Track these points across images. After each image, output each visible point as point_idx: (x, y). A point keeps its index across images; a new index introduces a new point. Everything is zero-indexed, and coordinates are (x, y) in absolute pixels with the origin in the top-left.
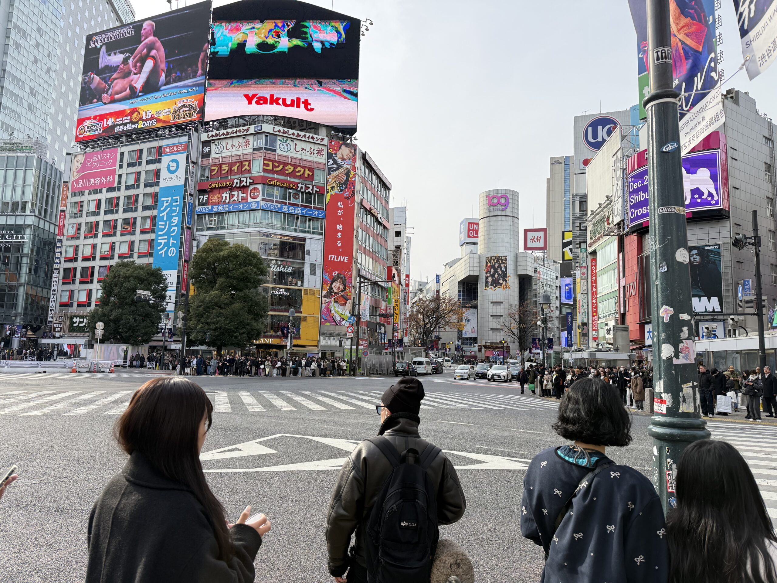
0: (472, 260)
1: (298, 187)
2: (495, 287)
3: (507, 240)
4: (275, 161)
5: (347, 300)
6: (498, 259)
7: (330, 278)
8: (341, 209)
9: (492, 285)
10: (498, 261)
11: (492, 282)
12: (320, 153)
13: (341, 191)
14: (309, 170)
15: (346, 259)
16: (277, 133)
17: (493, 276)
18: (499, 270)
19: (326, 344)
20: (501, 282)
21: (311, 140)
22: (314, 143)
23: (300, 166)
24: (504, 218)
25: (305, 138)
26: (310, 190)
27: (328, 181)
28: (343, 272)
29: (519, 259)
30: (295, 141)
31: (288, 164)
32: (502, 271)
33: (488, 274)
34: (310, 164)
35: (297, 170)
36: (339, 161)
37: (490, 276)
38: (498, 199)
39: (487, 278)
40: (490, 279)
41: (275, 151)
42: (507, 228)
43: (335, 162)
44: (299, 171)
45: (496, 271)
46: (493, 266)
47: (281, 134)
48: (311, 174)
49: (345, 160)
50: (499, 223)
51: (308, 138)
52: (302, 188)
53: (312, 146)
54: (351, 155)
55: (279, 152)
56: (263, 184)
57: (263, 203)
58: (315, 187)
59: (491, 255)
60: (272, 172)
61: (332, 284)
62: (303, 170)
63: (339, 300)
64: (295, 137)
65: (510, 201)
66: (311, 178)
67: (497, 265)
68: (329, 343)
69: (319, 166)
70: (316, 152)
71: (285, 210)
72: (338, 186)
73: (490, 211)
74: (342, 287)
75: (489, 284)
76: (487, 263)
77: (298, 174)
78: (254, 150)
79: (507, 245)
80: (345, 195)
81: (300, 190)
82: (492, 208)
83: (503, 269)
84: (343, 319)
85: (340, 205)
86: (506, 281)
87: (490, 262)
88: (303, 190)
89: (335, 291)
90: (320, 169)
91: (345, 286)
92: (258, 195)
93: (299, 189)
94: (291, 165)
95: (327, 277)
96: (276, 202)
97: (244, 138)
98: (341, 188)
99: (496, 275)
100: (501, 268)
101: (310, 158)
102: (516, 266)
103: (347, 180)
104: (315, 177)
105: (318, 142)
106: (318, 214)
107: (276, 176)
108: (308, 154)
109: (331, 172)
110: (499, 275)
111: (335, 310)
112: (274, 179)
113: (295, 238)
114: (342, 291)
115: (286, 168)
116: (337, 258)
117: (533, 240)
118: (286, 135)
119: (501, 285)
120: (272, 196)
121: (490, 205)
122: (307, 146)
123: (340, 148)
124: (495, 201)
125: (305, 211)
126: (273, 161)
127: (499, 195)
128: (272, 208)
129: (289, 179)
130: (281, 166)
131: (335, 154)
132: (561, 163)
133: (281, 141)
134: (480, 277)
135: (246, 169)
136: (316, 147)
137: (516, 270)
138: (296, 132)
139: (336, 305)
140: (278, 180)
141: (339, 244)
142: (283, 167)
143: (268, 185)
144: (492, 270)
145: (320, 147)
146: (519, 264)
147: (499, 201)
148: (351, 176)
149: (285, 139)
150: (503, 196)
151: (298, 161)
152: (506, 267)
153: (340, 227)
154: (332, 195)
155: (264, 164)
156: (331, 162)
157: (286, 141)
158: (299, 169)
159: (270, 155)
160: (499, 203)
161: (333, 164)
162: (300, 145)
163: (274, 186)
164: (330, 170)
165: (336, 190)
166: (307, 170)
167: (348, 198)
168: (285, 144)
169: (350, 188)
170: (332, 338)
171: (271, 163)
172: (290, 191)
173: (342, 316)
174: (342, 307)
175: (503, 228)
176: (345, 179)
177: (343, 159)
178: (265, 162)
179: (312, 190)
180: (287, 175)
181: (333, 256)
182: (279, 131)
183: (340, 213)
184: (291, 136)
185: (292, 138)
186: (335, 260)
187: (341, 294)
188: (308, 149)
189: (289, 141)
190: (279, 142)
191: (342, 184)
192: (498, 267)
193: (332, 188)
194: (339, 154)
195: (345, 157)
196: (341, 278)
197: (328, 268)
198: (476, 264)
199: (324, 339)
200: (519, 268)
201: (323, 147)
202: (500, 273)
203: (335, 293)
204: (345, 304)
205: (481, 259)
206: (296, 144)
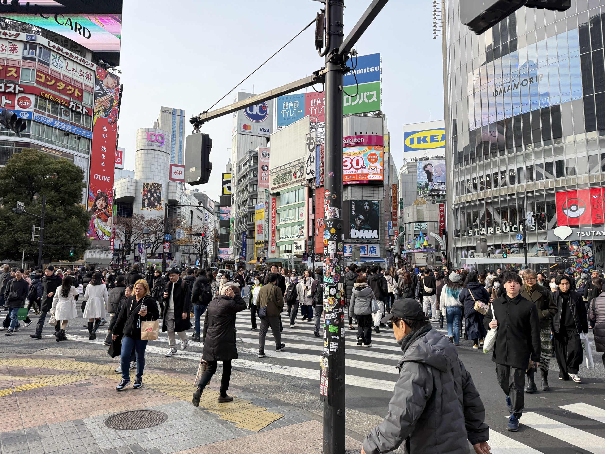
0: (130, 184)
1: (69, 105)
2: (151, 208)
3: (162, 171)
4: (48, 75)
5: (108, 217)
6: (154, 185)
7: (94, 195)
8: (105, 132)
9: (148, 206)
10: (154, 187)
11: (148, 204)
12: (88, 77)
13: (106, 116)
14: (78, 91)
15: (108, 179)
16: (52, 48)
17: (149, 199)
18: (155, 195)
19: (92, 257)
20: (156, 204)
21: (82, 63)
22: (84, 66)
23: (71, 85)
24: (160, 153)
25: (77, 59)
26: (80, 110)
27: (95, 105)
28: (106, 190)
29: (170, 188)
30: (68, 61)
31: (60, 80)
32: (158, 196)
33: (145, 197)
34: (80, 85)
35: (68, 88)
36: (105, 88)
37: (147, 198)
38: (156, 136)
39: (144, 200)
40: (147, 201)
41: (48, 65)
42: (162, 161)
43: (102, 89)
44: (70, 90)
45: (152, 195)
46: (150, 191)
47: (55, 50)
48: (80, 95)
49: (110, 88)
50: (156, 156)
51: (80, 60)
52: (73, 106)
53: (82, 68)
54: (115, 85)
55: (51, 67)
56: (36, 95)
57: (36, 114)
58: (84, 108)
59: (147, 181)
60: (43, 84)
61: (96, 201)
62: (73, 89)
63: (102, 217)
64: (68, 56)
65: (165, 140)
66: (80, 98)
67: (153, 190)
68: (94, 256)
69: (88, 89)
70: (85, 75)
71: (57, 125)
72: (103, 111)
73: (148, 145)
74: (104, 204)
75: (146, 205)
76: (144, 187)
77: (69, 92)
78: (24, 58)
79: (162, 175)
80: (109, 120)
81: (71, 109)
82: (150, 143)
83: (158, 194)
84: (105, 234)
85: (104, 128)
86: (160, 204)
87: (147, 187)
88: (74, 109)
89: (99, 207)
90: (88, 92)
91: (107, 204)
92: (30, 105)
93: (70, 107)
94: (63, 82)
95: (92, 194)
96: (49, 116)
97: (9, 42)
98: (106, 113)
99: (152, 199)
100: (156, 193)
101: (80, 79)
102: (168, 193)
103: (111, 107)
104: (84, 99)
105: (89, 66)
106: (87, 134)
107: (48, 90)
108: (78, 75)
109: (97, 97)
110: (154, 198)
111: (98, 225)
112: (48, 93)
113: (64, 154)
114: (105, 208)
115: (58, 84)
116: (101, 178)
117: (176, 173)
118: (60, 52)
119: (156, 206)
120: (45, 109)
121: (149, 140)
122: (78, 68)
123: (106, 77)
124: (153, 138)
125: (75, 129)
126: (47, 75)
127: (157, 134)
128: (44, 121)
129: (61, 95)
130: (53, 81)
131: (102, 81)
132: (170, 113)
133: (54, 56)
134: (137, 198)
135: (12, 75)
136: (86, 71)
137: (167, 196)
138: (69, 52)
139: (99, 221)
140: (51, 94)
141: (103, 164)
142: (56, 83)
143: (41, 97)
144: (149, 194)
145: (89, 71)
146: (170, 191)
147: (156, 138)
148: (114, 104)
149: (58, 56)
150: (160, 135)
151: (69, 80)
152: (160, 193)
153: (104, 149)
154: (98, 118)
155: (38, 76)
156: (98, 88)
157: (59, 57)
158: (70, 87)
159: (43, 68)
160: (156, 140)
161: (99, 90)
162: (71, 65)
163: (46, 99)
164: (97, 95)
165: (102, 114)
166: (76, 90)
167: (111, 124)
168: (57, 60)
169: (113, 115)
170: (97, 251)
171: (43, 76)
172: (62, 107)
173: (104, 231)
174: (104, 223)
175: (160, 161)
176: (109, 105)
177: (108, 87)
178: (38, 74)
179: (82, 110)
180: (59, 91)
181: (98, 175)
182: (54, 47)
183: (105, 136)
184: (65, 55)
185: (64, 56)
186: (100, 179)
187: (104, 211)
188: (78, 71)
189: (62, 58)
190: (52, 57)
191: (106, 109)
192: (154, 192)
193: (99, 112)
194: (105, 82)
195: (110, 86)
196: (104, 196)
197: (93, 186)
198: (133, 188)
199: (91, 252)
200: (170, 194)
201: (92, 73)
202: (156, 197)
203: (99, 210)
204: (106, 221)
205: (139, 184)
206: (68, 63)
